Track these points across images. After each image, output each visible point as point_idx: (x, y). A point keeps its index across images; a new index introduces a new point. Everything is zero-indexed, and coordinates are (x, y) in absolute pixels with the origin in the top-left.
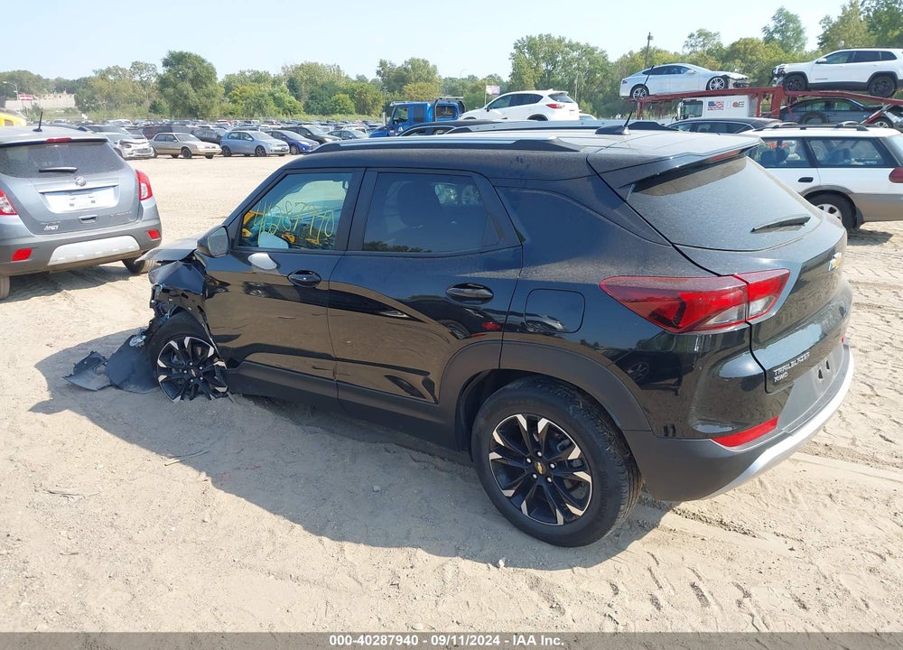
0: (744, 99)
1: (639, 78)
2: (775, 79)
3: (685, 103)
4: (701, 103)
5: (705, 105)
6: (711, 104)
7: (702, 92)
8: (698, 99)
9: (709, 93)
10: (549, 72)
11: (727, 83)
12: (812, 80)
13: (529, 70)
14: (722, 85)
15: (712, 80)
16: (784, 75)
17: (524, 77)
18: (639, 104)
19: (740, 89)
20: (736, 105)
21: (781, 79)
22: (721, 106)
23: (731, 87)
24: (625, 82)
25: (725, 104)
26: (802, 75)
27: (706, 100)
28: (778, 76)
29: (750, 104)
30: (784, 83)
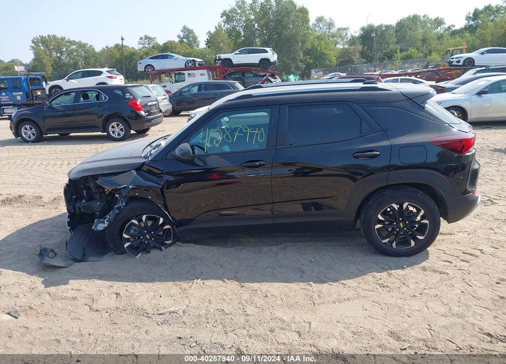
0: (205, 71)
1: (147, 61)
2: (217, 61)
3: (175, 74)
4: (184, 74)
5: (186, 75)
6: (189, 74)
7: (184, 68)
8: (182, 72)
9: (186, 69)
10: (59, 58)
11: (195, 63)
12: (235, 62)
13: (46, 57)
14: (192, 64)
15: (187, 62)
16: (221, 60)
17: (43, 60)
18: (150, 75)
19: (201, 67)
20: (201, 75)
21: (220, 62)
22: (194, 75)
23: (197, 66)
24: (140, 63)
25: (196, 74)
26: (230, 60)
27: (186, 73)
28: (218, 60)
29: (209, 74)
30: (222, 63)
